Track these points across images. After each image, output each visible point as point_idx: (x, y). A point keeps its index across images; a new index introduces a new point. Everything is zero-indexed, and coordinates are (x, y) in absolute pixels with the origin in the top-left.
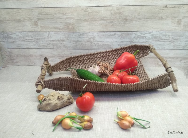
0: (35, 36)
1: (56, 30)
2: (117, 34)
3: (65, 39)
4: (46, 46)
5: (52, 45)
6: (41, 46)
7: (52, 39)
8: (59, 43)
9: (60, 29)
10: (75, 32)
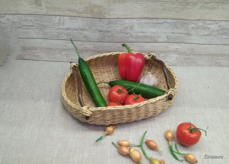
0: (38, 21)
1: (72, 14)
2: (167, 22)
3: (87, 27)
4: (57, 36)
5: (66, 35)
6: (48, 36)
7: (66, 26)
8: (77, 33)
9: (78, 12)
10: (103, 18)
